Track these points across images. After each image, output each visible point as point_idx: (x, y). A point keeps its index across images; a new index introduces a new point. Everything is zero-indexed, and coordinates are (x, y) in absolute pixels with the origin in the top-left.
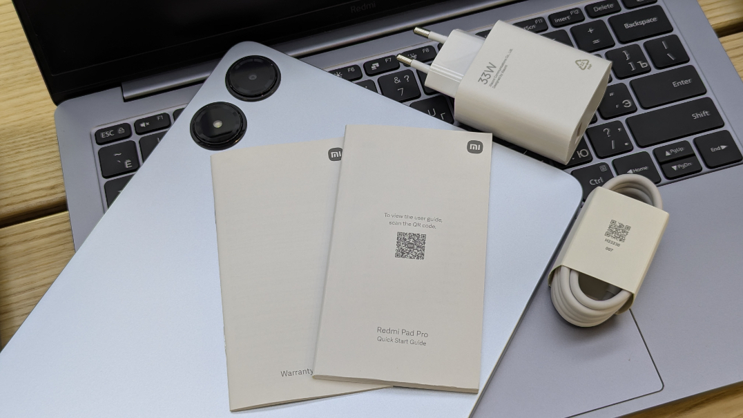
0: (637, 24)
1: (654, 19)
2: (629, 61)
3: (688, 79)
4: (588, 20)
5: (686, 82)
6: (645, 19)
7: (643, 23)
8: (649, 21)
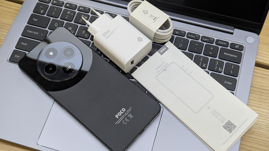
0: (229, 55)
1: (236, 56)
2: (216, 66)
3: (231, 83)
4: (214, 44)
5: (230, 83)
6: (233, 55)
7: (231, 55)
8: (234, 56)
